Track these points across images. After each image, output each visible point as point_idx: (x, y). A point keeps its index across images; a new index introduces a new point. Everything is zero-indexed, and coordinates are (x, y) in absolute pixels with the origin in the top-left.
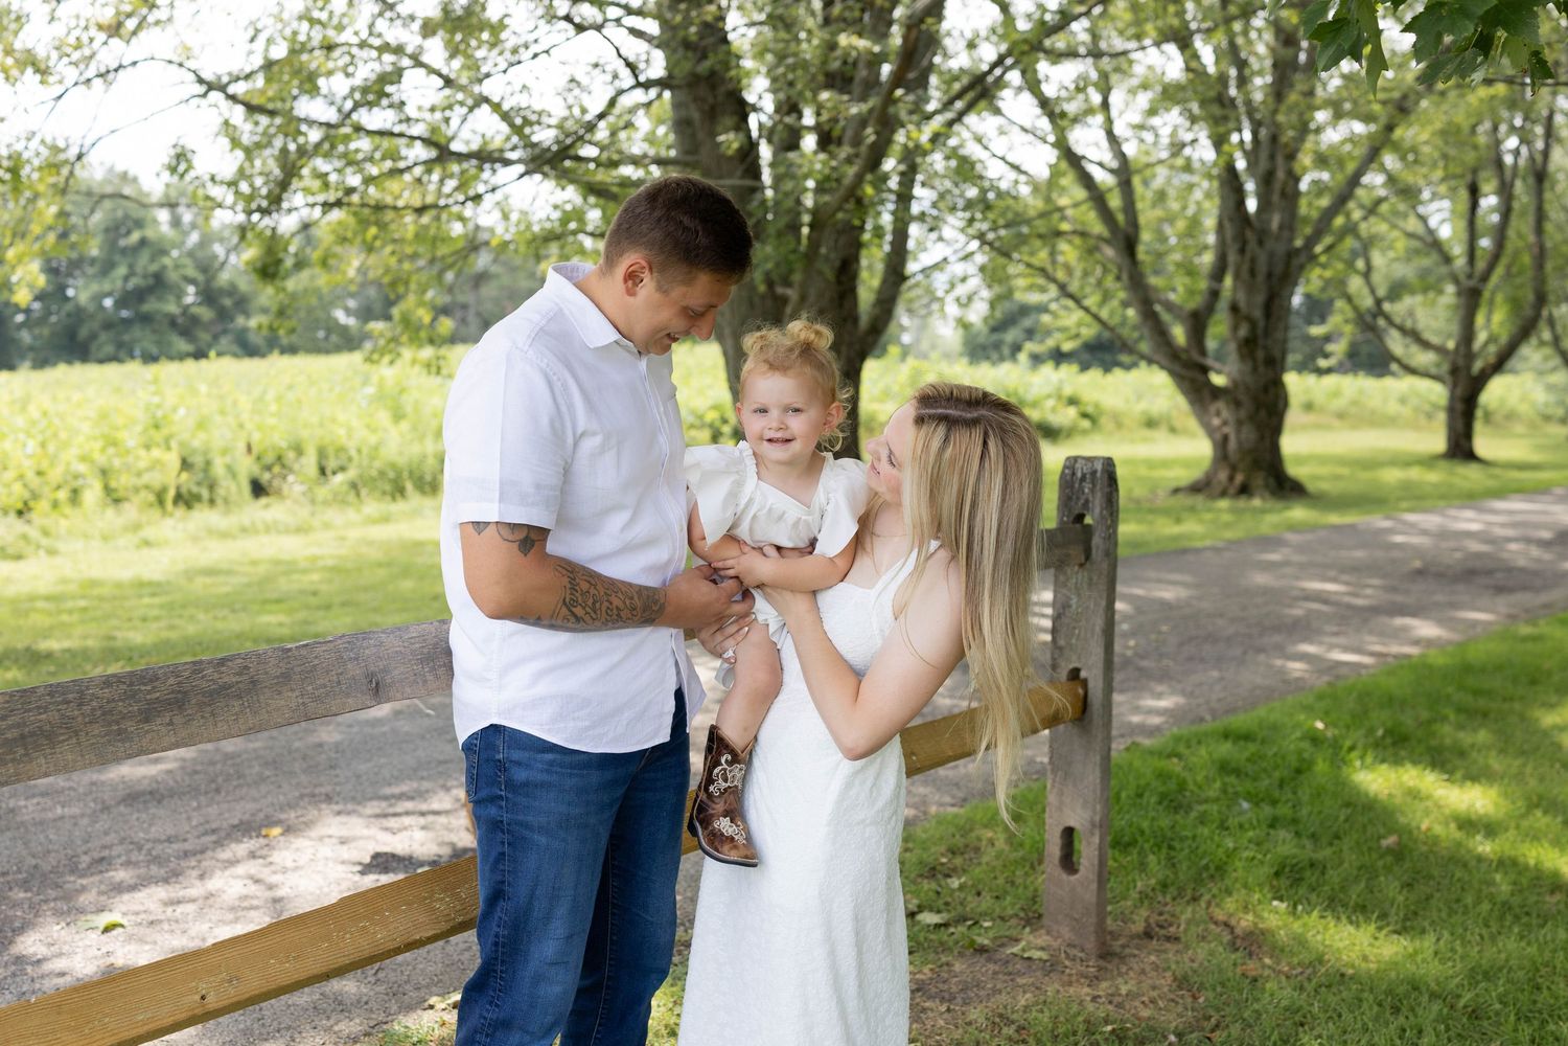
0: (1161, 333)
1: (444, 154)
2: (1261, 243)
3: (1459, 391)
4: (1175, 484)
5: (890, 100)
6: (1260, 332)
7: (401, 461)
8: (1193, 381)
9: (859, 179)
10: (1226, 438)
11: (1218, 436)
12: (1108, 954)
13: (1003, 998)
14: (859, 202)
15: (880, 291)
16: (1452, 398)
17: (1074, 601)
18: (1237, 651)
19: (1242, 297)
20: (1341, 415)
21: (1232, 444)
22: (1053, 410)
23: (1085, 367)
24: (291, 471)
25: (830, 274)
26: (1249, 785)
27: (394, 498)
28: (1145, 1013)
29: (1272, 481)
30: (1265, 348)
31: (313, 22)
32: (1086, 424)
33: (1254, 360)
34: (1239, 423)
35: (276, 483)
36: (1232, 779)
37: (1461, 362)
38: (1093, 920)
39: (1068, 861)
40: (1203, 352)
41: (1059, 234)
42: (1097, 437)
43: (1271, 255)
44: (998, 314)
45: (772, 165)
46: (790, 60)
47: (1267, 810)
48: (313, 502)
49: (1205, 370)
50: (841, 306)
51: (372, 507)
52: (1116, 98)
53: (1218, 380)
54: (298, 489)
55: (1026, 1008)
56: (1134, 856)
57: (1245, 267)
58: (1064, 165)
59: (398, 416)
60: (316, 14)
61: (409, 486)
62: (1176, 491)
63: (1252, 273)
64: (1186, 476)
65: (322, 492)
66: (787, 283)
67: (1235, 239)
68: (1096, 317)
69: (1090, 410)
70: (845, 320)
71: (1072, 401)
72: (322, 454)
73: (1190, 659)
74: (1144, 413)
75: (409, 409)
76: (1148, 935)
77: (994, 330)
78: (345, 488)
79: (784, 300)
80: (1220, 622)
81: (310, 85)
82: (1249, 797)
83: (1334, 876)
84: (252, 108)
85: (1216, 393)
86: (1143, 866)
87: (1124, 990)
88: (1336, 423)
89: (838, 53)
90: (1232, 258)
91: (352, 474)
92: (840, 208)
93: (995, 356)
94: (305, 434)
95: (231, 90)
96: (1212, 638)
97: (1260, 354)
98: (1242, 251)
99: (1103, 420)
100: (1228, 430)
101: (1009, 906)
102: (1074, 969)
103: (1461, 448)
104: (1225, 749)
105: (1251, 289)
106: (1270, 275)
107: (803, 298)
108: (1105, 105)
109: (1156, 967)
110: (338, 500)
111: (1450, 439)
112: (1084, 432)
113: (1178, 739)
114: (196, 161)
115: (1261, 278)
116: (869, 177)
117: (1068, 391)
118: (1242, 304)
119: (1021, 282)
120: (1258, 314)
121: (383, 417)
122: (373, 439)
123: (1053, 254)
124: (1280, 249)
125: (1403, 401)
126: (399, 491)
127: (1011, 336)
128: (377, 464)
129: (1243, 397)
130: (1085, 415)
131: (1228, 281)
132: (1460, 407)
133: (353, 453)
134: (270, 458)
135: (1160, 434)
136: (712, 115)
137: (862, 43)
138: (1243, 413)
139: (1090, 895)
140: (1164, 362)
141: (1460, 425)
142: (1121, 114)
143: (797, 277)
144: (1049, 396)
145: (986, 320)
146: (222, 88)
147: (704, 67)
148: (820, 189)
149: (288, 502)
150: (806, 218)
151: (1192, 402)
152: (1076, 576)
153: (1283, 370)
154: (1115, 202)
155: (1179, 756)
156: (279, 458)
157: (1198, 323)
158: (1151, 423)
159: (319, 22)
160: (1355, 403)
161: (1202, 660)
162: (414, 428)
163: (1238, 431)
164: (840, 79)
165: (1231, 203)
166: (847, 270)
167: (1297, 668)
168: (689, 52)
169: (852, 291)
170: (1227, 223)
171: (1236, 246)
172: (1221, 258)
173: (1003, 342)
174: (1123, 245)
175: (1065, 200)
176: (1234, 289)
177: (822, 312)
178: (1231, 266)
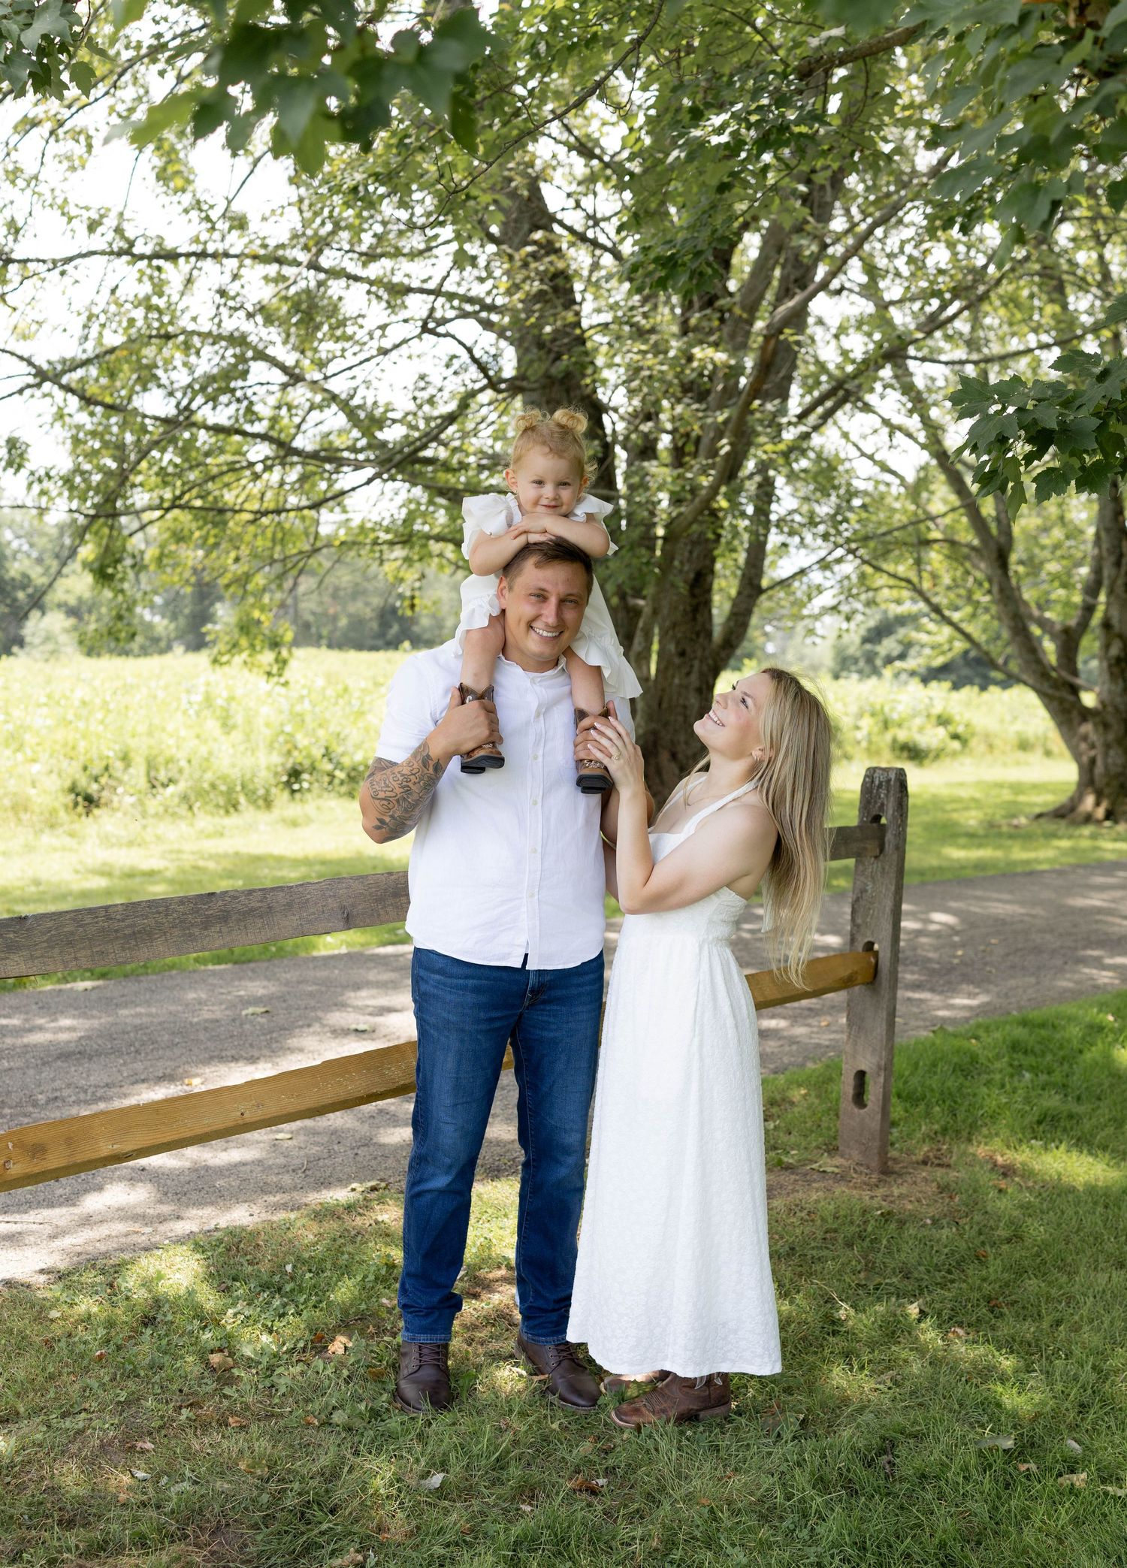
0: (1031, 649)
1: (285, 451)
4: (1038, 810)
5: (746, 410)
7: (235, 774)
8: (1062, 701)
9: (714, 490)
10: (1093, 761)
11: (1085, 759)
12: (887, 1171)
13: (800, 1195)
14: (714, 513)
15: (735, 603)
17: (869, 888)
18: (1059, 962)
19: (1114, 614)
21: (1099, 769)
22: (921, 730)
24: (120, 781)
25: (683, 588)
26: (1031, 1060)
27: (227, 812)
28: (910, 1207)
31: (149, 308)
32: (956, 745)
34: (1107, 746)
35: (105, 794)
36: (1020, 1056)
38: (877, 1144)
39: (859, 1098)
40: (1075, 673)
41: (927, 543)
42: (967, 760)
45: (627, 476)
46: (646, 373)
47: (1043, 1077)
48: (144, 814)
49: (1075, 690)
50: (694, 619)
51: (205, 821)
53: (1089, 699)
54: (129, 800)
55: (817, 1201)
56: (922, 1107)
58: (935, 468)
59: (227, 726)
60: (155, 300)
61: (242, 799)
62: (1040, 816)
64: (1049, 800)
65: (153, 805)
66: (638, 593)
67: (1110, 552)
68: (964, 634)
69: (960, 730)
70: (698, 635)
71: (943, 721)
72: (151, 765)
73: (1013, 967)
74: (1018, 733)
75: (239, 719)
76: (925, 1163)
78: (176, 800)
79: (637, 612)
80: (1048, 937)
81: (147, 377)
82: (1032, 1069)
83: (1087, 1125)
84: (88, 401)
85: (1086, 714)
86: (928, 1114)
87: (896, 1192)
89: (695, 364)
90: (1108, 571)
91: (182, 786)
92: (695, 520)
94: (133, 743)
95: (64, 380)
96: (1037, 950)
98: (1117, 564)
99: (973, 743)
100: (1098, 753)
101: (815, 1140)
102: (858, 1179)
104: (1020, 1033)
107: (655, 612)
109: (925, 1180)
110: (167, 812)
112: (954, 754)
113: (979, 1026)
114: (31, 454)
116: (723, 489)
117: (937, 710)
118: (1115, 622)
119: (886, 593)
121: (212, 726)
122: (203, 750)
123: (918, 562)
126: (232, 806)
128: (209, 776)
129: (1111, 719)
130: (955, 737)
131: (1102, 598)
133: (183, 763)
134: (96, 768)
135: (1036, 757)
137: (721, 357)
138: (1111, 736)
139: (875, 1124)
140: (1030, 681)
143: (649, 591)
144: (917, 715)
146: (55, 379)
147: (558, 369)
148: (676, 500)
149: (119, 815)
150: (660, 532)
151: (1060, 725)
152: (872, 866)
155: (977, 1038)
156: (107, 768)
157: (1069, 641)
158: (1024, 746)
159: (158, 309)
161: (1023, 968)
162: (248, 737)
163: (1106, 755)
164: (695, 390)
165: (1109, 513)
166: (701, 582)
167: (1105, 977)
168: (542, 353)
169: (708, 603)
170: (1103, 534)
171: (1112, 559)
172: (1097, 571)
173: (876, 654)
174: (994, 555)
175: (936, 507)
176: (1108, 604)
177: (674, 625)
178: (1106, 582)
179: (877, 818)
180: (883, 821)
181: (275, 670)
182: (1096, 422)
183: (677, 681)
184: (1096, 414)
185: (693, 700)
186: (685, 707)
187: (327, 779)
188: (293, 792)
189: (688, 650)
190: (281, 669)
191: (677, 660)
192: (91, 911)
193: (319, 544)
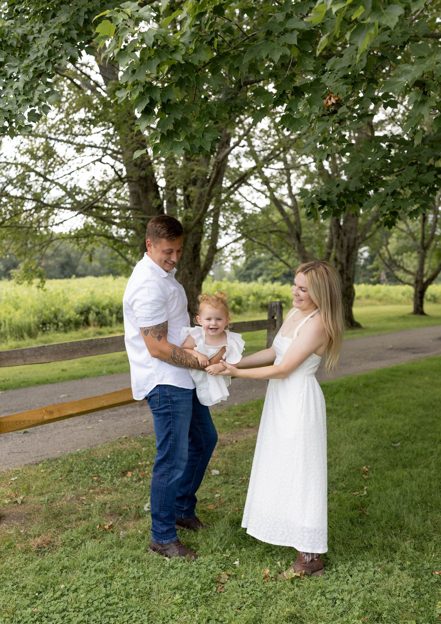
2: (345, 235)
3: (418, 289)
6: (345, 268)
7: (22, 325)
9: (201, 216)
15: (208, 256)
16: (416, 291)
19: (338, 255)
20: (380, 300)
23: (283, 283)
25: (191, 250)
27: (20, 340)
29: (349, 323)
30: (346, 274)
33: (343, 278)
37: (419, 278)
41: (271, 231)
43: (349, 239)
44: (249, 262)
45: (168, 207)
50: (194, 261)
51: (12, 343)
52: (293, 177)
57: (340, 243)
58: (273, 205)
59: (16, 308)
63: (342, 246)
67: (336, 233)
68: (287, 264)
70: (196, 266)
71: (278, 296)
75: (21, 305)
77: (248, 269)
88: (378, 303)
90: (335, 240)
91: (2, 330)
92: (194, 226)
93: (248, 279)
97: (345, 276)
98: (338, 238)
103: (419, 310)
105: (341, 252)
106: (348, 246)
108: (289, 181)
111: (415, 307)
115: (345, 248)
117: (276, 292)
118: (338, 258)
120: (344, 261)
123: (269, 239)
124: (352, 236)
125: (403, 294)
127: (254, 271)
131: (334, 250)
132: (418, 295)
136: (146, 191)
141: (418, 302)
142: (295, 183)
144: (270, 295)
145: (244, 265)
147: (143, 173)
152: (272, 332)
153: (353, 282)
154: (293, 219)
160: (385, 295)
162: (25, 311)
165: (334, 220)
166: (196, 248)
168: (137, 168)
169: (198, 255)
170: (333, 227)
171: (336, 236)
172: (331, 240)
173: (251, 274)
174: (295, 236)
175: (275, 219)
176: (336, 252)
177: (188, 264)
178: (335, 244)
179: (273, 317)
180: (275, 318)
181: (41, 285)
182: (337, 198)
183: (189, 283)
184: (337, 196)
185: (195, 290)
186: (192, 292)
187: (55, 326)
188: (44, 331)
189: (193, 272)
190: (43, 285)
191: (189, 276)
192: (61, 344)
193: (53, 239)
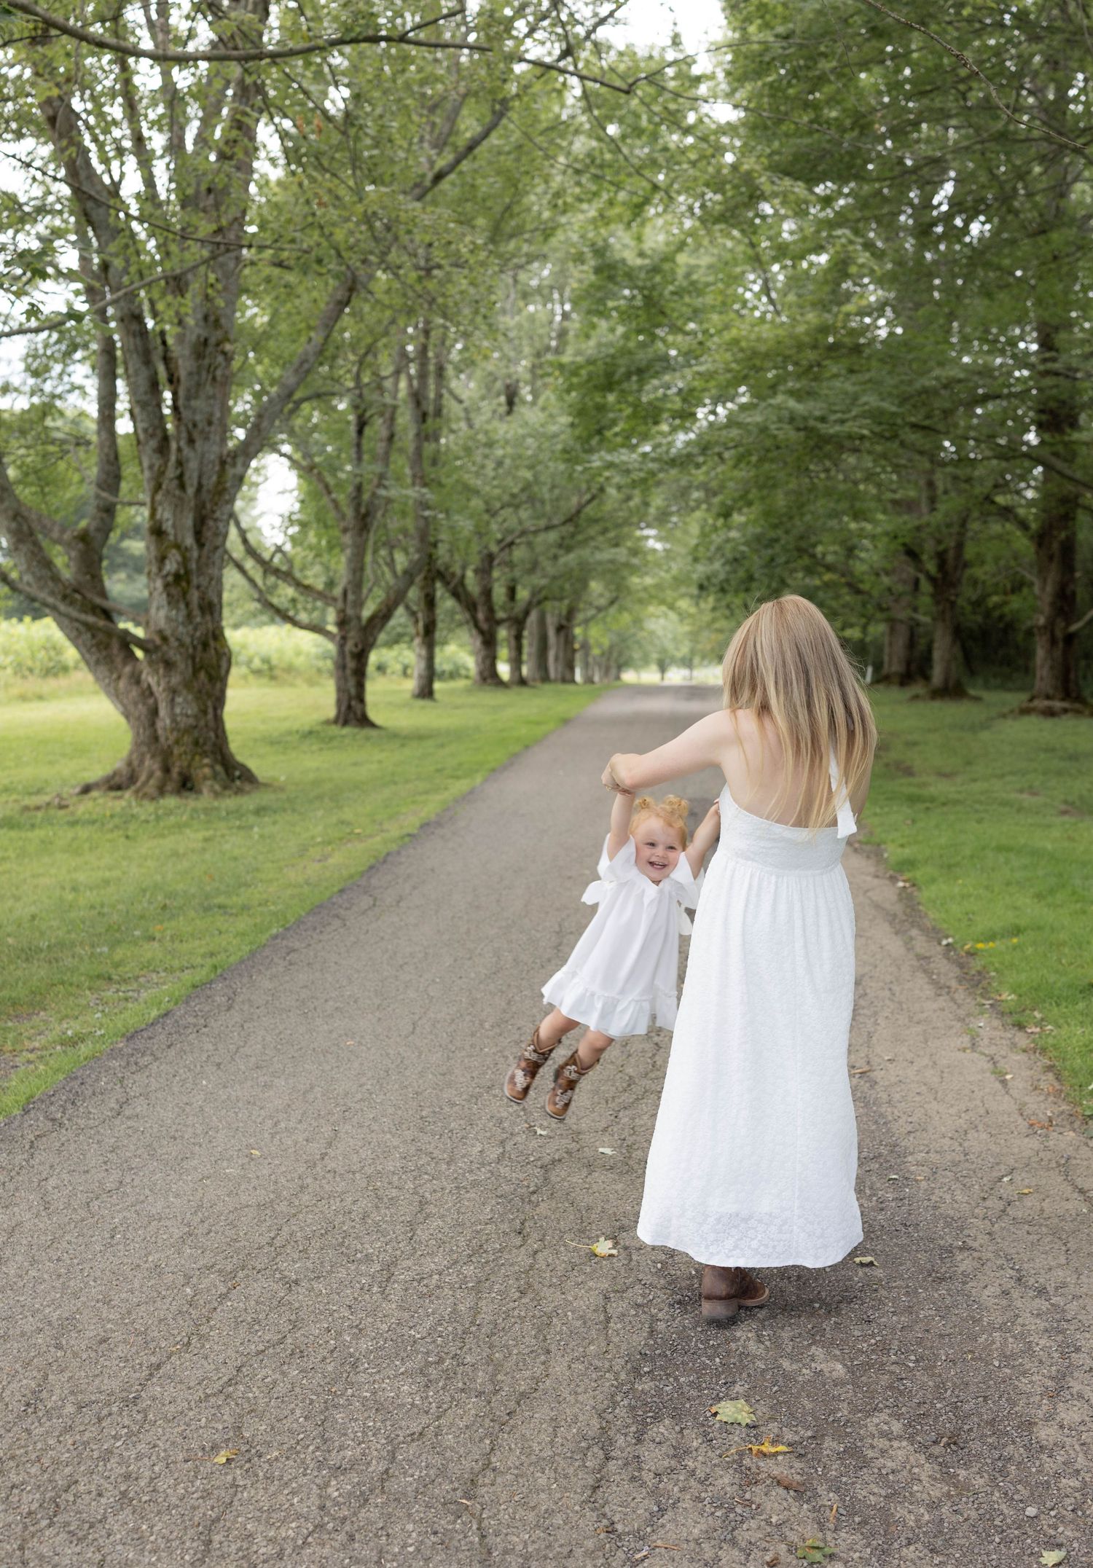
3: (349, 646)
6: (193, 566)
8: (96, 632)
10: (153, 711)
11: (142, 709)
16: (341, 654)
21: (164, 721)
30: (197, 587)
37: (350, 612)
40: (103, 591)
49: (109, 617)
105: (178, 506)
111: (339, 702)
118: (168, 526)
129: (173, 655)
132: (351, 664)
141: (352, 686)
151: (96, 664)
157: (89, 551)
163: (172, 702)
165: (143, 382)
171: (154, 443)
176: (155, 503)
